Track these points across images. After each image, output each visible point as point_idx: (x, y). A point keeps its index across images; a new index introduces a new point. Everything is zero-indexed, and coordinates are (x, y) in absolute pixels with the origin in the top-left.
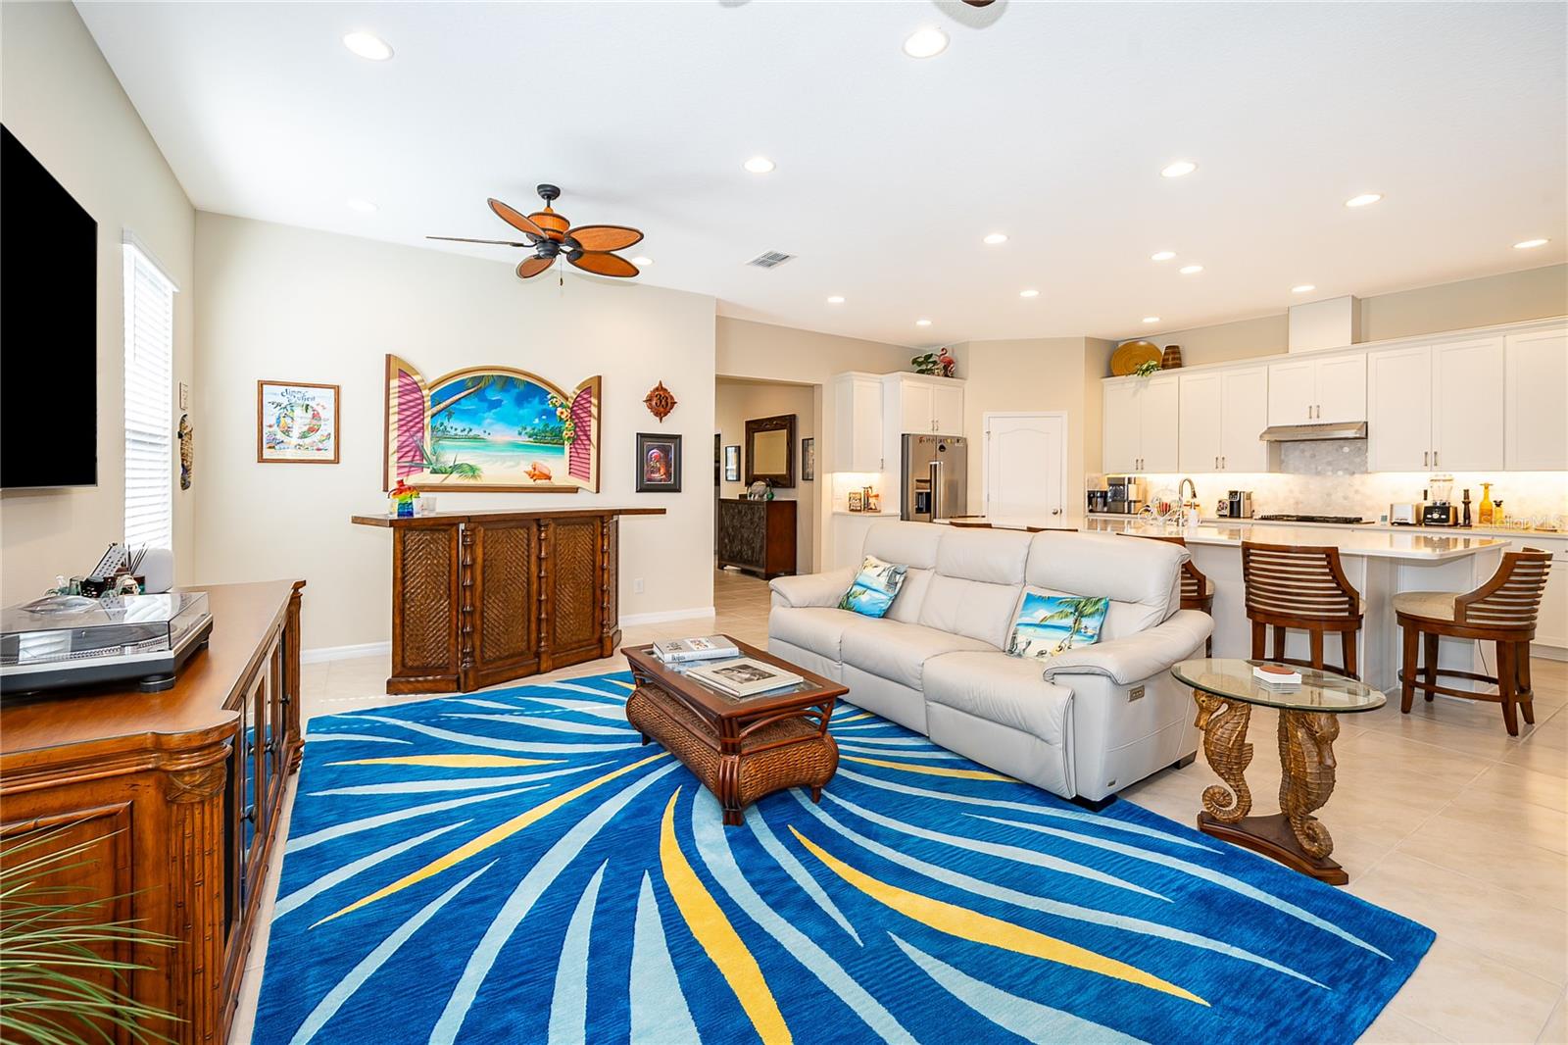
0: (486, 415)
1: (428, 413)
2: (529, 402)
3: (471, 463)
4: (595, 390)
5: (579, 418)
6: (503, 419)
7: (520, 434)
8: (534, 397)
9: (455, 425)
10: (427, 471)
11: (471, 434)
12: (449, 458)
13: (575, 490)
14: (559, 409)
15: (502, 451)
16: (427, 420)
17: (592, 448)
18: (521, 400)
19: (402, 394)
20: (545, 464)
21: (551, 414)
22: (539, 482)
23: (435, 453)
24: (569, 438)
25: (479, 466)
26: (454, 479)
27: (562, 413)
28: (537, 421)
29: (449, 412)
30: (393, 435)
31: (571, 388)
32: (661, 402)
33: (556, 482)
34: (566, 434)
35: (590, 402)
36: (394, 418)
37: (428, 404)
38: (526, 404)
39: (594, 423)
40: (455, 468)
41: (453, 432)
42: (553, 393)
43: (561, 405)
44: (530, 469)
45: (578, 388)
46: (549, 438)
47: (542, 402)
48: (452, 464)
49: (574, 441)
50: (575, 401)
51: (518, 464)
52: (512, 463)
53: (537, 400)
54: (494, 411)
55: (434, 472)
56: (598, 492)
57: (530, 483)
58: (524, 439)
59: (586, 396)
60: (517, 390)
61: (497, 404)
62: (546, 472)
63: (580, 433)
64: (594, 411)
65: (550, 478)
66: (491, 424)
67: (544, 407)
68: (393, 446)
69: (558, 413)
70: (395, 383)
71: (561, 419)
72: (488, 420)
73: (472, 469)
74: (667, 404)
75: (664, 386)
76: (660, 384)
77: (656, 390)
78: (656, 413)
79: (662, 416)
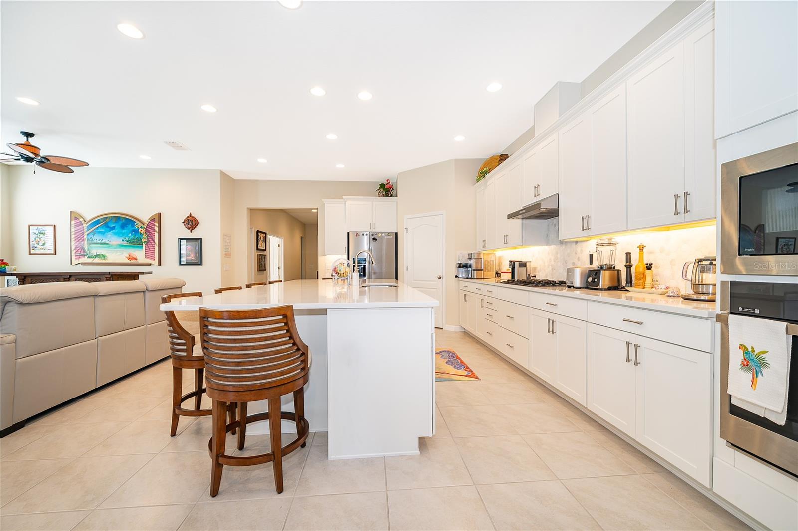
0: (109, 233)
1: (86, 234)
2: (127, 227)
3: (103, 253)
4: (157, 219)
5: (149, 232)
6: (115, 234)
7: (123, 240)
8: (129, 224)
9: (97, 238)
10: (86, 257)
11: (103, 241)
12: (94, 252)
13: (150, 265)
14: (140, 229)
15: (115, 248)
16: (85, 236)
17: (155, 245)
18: (123, 226)
19: (76, 226)
20: (134, 253)
21: (136, 231)
22: (132, 261)
23: (89, 250)
24: (145, 241)
25: (106, 255)
26: (97, 260)
27: (141, 230)
28: (130, 234)
29: (94, 233)
30: (73, 243)
31: (146, 219)
32: (189, 223)
33: (140, 261)
34: (143, 240)
35: (154, 225)
36: (73, 236)
37: (86, 230)
38: (125, 228)
39: (156, 235)
40: (97, 255)
41: (95, 241)
42: (137, 222)
43: (141, 227)
44: (128, 255)
45: (149, 219)
46: (136, 242)
47: (133, 226)
48: (95, 254)
49: (147, 243)
50: (147, 225)
51: (123, 253)
52: (120, 253)
53: (130, 225)
54: (112, 231)
55: (89, 257)
56: (160, 265)
57: (128, 261)
58: (125, 243)
59: (153, 222)
60: (121, 222)
61: (113, 228)
62: (135, 257)
63: (150, 239)
64: (157, 229)
65: (137, 260)
66: (110, 237)
67: (133, 228)
68: (73, 247)
69: (140, 231)
70: (73, 222)
71: (141, 233)
72: (109, 235)
73: (104, 256)
74: (192, 224)
75: (192, 215)
76: (190, 214)
77: (188, 217)
78: (188, 228)
79: (192, 230)
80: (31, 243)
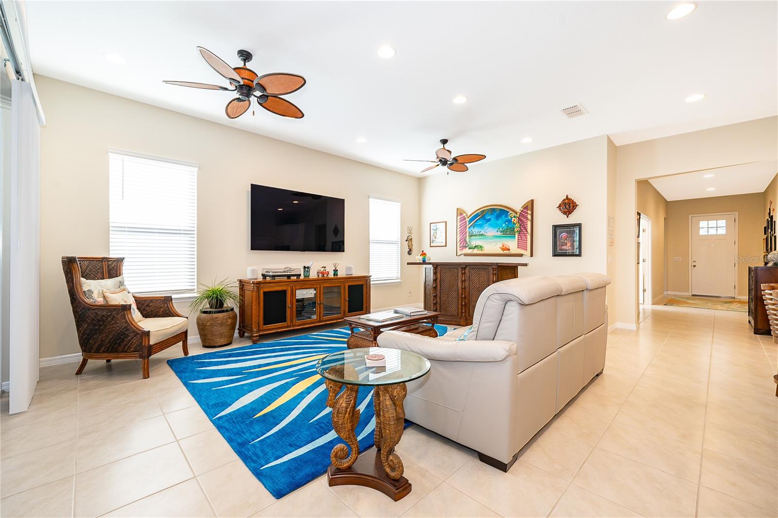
0: (485, 225)
1: (468, 227)
2: (501, 217)
3: (480, 245)
4: (530, 207)
5: (522, 221)
6: (491, 226)
7: (497, 231)
8: (503, 215)
9: (476, 230)
10: (467, 248)
11: (480, 233)
12: (474, 243)
13: (521, 255)
14: (513, 219)
15: (491, 239)
16: (467, 229)
17: (528, 235)
18: (498, 217)
19: (461, 221)
20: (507, 243)
21: (510, 221)
22: (505, 252)
23: (469, 242)
24: (517, 231)
25: (483, 246)
26: (476, 251)
27: (514, 220)
28: (504, 225)
29: (474, 226)
30: (458, 235)
31: (518, 208)
32: (566, 206)
33: (512, 251)
34: (516, 230)
35: (527, 213)
36: (458, 230)
37: (468, 224)
38: (500, 219)
39: (529, 223)
40: (476, 247)
41: (475, 233)
42: (511, 212)
43: (514, 217)
44: (501, 246)
45: (522, 208)
46: (509, 232)
47: (506, 216)
48: (474, 245)
49: (520, 232)
50: (520, 214)
51: (497, 244)
52: (495, 244)
53: (504, 216)
54: (489, 223)
55: (470, 248)
56: (532, 256)
57: (501, 252)
58: (499, 234)
59: (525, 211)
60: (496, 213)
61: (489, 220)
62: (508, 247)
63: (522, 228)
64: (529, 217)
65: (509, 250)
66: (487, 229)
67: (507, 218)
68: (458, 241)
69: (513, 221)
70: (459, 218)
71: (514, 223)
72: (486, 227)
73: (481, 247)
74: (570, 207)
75: (569, 197)
76: (567, 196)
77: (564, 200)
78: (565, 213)
79: (569, 214)
80: (431, 237)
